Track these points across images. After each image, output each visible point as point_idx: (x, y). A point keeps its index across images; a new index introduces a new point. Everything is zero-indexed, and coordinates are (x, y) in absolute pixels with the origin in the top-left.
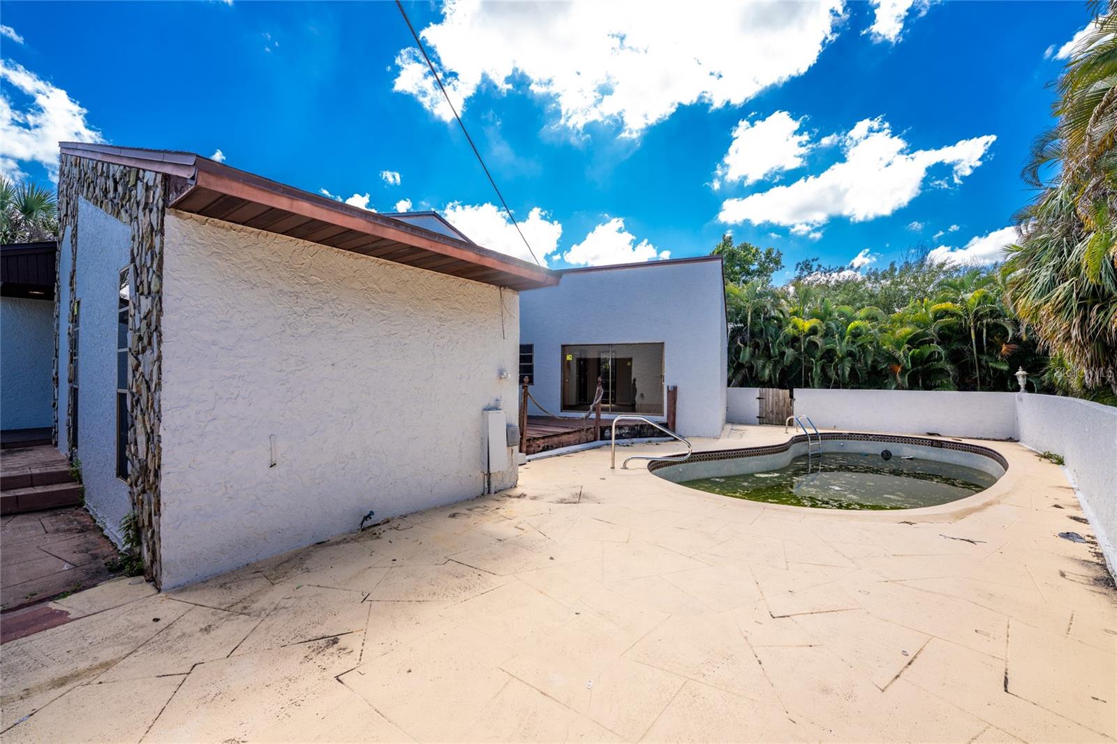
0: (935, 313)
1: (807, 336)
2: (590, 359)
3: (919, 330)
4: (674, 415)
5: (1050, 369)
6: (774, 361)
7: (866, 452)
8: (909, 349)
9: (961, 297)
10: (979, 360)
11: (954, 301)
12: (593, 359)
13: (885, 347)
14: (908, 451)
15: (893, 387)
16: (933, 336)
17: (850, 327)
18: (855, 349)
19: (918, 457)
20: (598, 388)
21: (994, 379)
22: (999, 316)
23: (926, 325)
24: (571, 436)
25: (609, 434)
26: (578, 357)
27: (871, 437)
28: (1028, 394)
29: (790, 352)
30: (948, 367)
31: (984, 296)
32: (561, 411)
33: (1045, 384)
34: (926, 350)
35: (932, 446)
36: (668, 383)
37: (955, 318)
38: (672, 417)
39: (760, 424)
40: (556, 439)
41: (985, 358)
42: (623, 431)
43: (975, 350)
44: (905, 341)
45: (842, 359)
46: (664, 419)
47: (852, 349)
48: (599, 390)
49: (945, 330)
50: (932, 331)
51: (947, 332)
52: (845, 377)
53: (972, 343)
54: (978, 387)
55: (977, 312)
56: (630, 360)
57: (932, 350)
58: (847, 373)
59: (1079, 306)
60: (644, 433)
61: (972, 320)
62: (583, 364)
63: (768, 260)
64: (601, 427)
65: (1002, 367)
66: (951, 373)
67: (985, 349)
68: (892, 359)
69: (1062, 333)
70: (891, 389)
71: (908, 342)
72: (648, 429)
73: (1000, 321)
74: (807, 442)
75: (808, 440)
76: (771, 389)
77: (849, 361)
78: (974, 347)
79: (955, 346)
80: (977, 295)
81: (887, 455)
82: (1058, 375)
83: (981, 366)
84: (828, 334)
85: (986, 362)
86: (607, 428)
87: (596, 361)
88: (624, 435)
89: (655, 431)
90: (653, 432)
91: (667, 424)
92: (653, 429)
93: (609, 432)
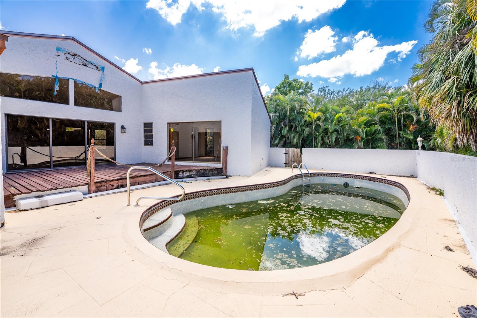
0: (379, 109)
1: (315, 121)
3: (370, 118)
5: (434, 138)
6: (299, 134)
7: (335, 183)
8: (365, 128)
9: (391, 101)
10: (399, 134)
11: (388, 103)
13: (354, 127)
14: (357, 183)
15: (356, 147)
16: (377, 121)
17: (336, 116)
18: (338, 128)
19: (362, 187)
20: (172, 147)
21: (406, 144)
22: (409, 110)
23: (374, 115)
27: (338, 175)
28: (423, 151)
29: (307, 130)
30: (383, 137)
31: (402, 100)
33: (431, 146)
34: (373, 128)
35: (370, 180)
36: (223, 145)
37: (388, 111)
38: (225, 165)
39: (285, 167)
41: (402, 132)
42: (192, 173)
43: (397, 128)
44: (363, 124)
45: (332, 133)
46: (219, 165)
47: (337, 128)
48: (172, 148)
49: (383, 118)
50: (376, 119)
51: (384, 119)
52: (333, 142)
53: (396, 125)
54: (398, 148)
55: (399, 108)
57: (376, 128)
58: (334, 140)
59: (457, 94)
60: (206, 174)
61: (396, 112)
63: (307, 88)
64: (175, 172)
65: (410, 137)
66: (385, 140)
67: (402, 128)
68: (357, 133)
69: (445, 113)
70: (355, 148)
71: (365, 124)
72: (209, 171)
73: (410, 113)
74: (302, 178)
75: (302, 177)
76: (291, 148)
77: (335, 134)
78: (397, 127)
79: (388, 126)
80: (399, 99)
81: (346, 185)
82: (439, 141)
83: (399, 136)
84: (326, 120)
85: (402, 134)
86: (180, 171)
87: (204, 134)
88: (192, 175)
89: (214, 172)
90: (213, 173)
91: (222, 168)
92: (213, 172)
93: (182, 174)
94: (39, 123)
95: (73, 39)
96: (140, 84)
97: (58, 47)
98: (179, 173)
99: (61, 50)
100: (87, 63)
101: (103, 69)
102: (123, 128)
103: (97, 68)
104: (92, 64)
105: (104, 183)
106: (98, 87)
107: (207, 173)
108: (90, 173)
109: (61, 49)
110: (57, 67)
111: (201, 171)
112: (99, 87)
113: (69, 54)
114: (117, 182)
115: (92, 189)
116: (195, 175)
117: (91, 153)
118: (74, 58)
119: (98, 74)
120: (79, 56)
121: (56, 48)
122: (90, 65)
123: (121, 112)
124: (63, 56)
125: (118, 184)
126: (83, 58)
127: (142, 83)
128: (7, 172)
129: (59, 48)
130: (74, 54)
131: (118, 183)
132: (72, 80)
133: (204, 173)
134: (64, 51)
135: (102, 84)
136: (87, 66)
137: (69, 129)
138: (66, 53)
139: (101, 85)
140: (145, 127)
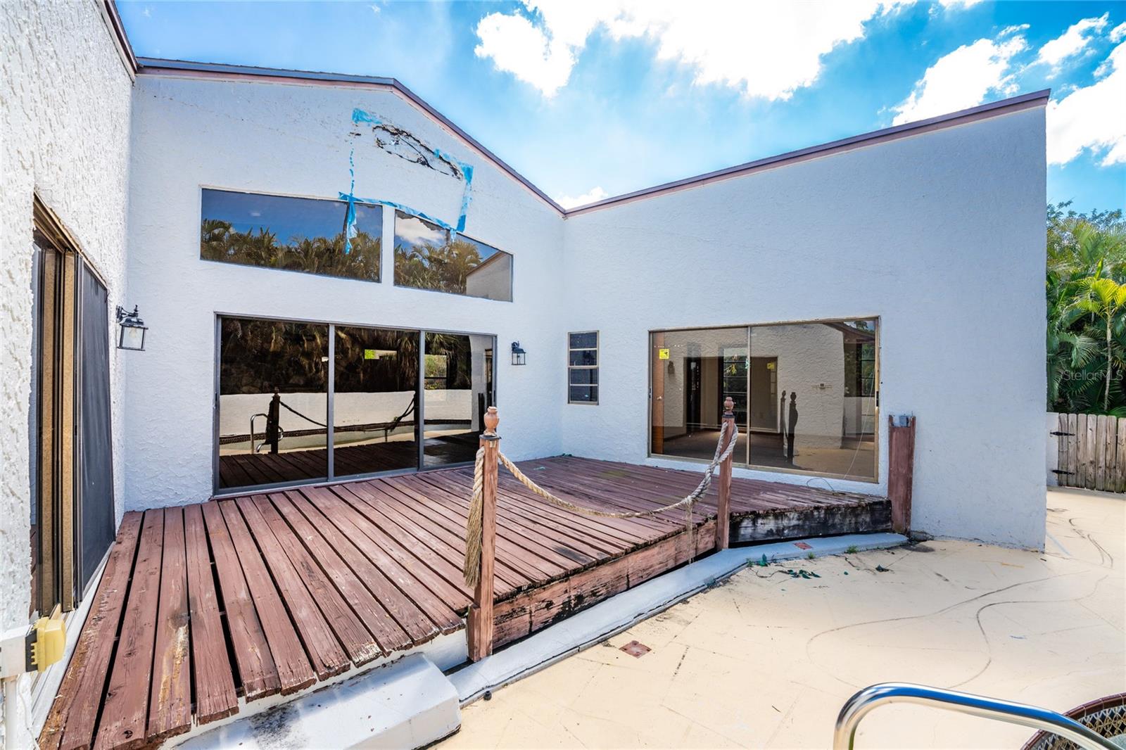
2: (705, 359)
4: (909, 483)
12: (711, 359)
24: (655, 550)
25: (750, 531)
26: (686, 356)
32: (649, 456)
36: (889, 408)
38: (900, 489)
39: (1060, 484)
40: (606, 572)
42: (786, 522)
46: (879, 489)
56: (774, 359)
60: (834, 525)
62: (694, 368)
64: (731, 517)
72: (844, 516)
76: (1091, 417)
86: (745, 516)
87: (717, 361)
88: (786, 532)
89: (860, 520)
90: (856, 523)
91: (889, 502)
92: (857, 516)
93: (750, 525)
94: (307, 340)
95: (396, 85)
96: (561, 216)
97: (357, 109)
98: (742, 521)
99: (364, 120)
100: (428, 156)
101: (469, 172)
102: (516, 349)
103: (455, 171)
104: (441, 158)
105: (521, 600)
106: (455, 228)
107: (836, 520)
108: (478, 569)
109: (366, 114)
110: (352, 168)
111: (816, 513)
112: (458, 229)
113: (384, 129)
114: (564, 586)
115: (483, 637)
116: (796, 532)
117: (483, 474)
118: (397, 143)
119: (455, 187)
120: (410, 136)
121: (352, 112)
122: (436, 163)
123: (512, 301)
124: (369, 136)
125: (567, 595)
126: (418, 141)
127: (566, 214)
128: (215, 493)
129: (360, 112)
130: (397, 130)
131: (566, 592)
132: (389, 206)
133: (826, 521)
134: (372, 120)
135: (466, 219)
136: (428, 166)
137: (372, 354)
138: (377, 127)
139: (462, 220)
140: (572, 345)
